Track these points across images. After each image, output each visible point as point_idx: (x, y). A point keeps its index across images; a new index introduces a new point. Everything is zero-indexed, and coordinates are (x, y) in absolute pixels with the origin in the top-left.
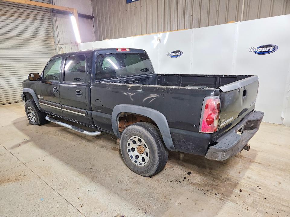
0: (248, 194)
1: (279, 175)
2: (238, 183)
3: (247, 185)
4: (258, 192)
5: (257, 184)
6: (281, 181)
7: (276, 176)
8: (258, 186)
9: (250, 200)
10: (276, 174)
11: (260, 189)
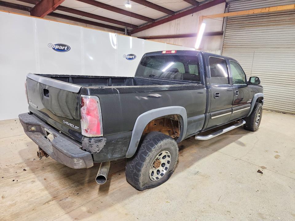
0: (17, 172)
1: (11, 205)
2: (34, 172)
3: (26, 176)
4: (12, 178)
5: (20, 182)
6: (4, 200)
7: (14, 202)
8: (17, 181)
9: (11, 170)
10: (15, 204)
11: (14, 181)
